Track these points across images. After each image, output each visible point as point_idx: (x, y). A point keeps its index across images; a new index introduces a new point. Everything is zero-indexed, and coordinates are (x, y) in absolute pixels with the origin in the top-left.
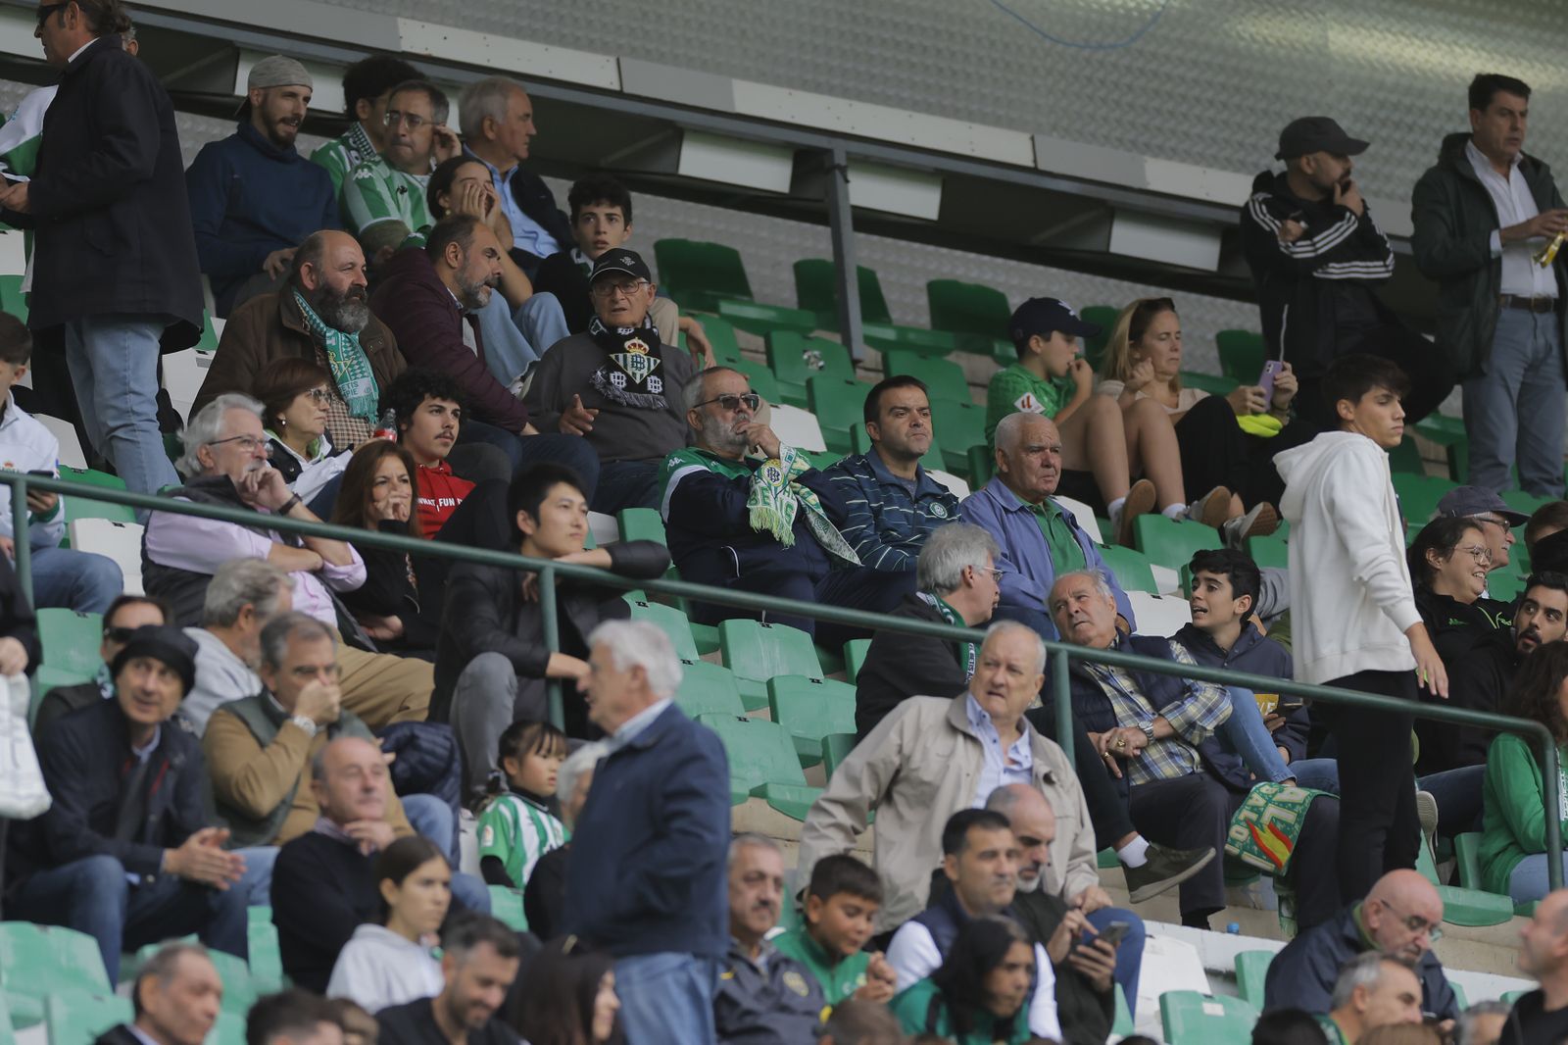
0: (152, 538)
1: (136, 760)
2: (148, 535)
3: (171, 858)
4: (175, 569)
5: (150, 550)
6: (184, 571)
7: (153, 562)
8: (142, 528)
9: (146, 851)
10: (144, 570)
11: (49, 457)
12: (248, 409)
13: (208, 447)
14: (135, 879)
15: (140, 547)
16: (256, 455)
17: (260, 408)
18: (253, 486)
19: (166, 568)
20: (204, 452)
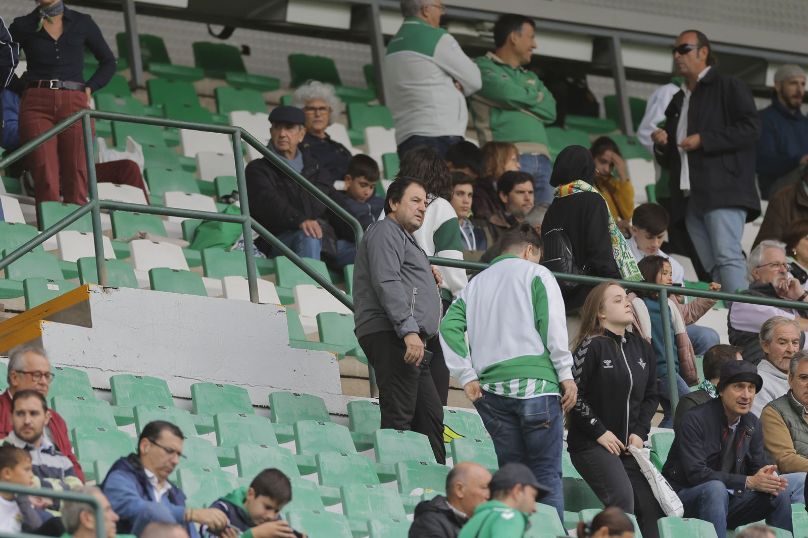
0: (733, 316)
1: (730, 431)
2: (731, 315)
3: (750, 480)
4: (746, 332)
5: (732, 323)
6: (750, 333)
7: (734, 329)
8: (727, 311)
9: (737, 477)
10: (729, 333)
11: (679, 276)
12: (776, 247)
13: (757, 269)
14: (732, 492)
15: (727, 321)
16: (780, 271)
17: (784, 245)
18: (786, 288)
19: (741, 331)
20: (755, 272)
